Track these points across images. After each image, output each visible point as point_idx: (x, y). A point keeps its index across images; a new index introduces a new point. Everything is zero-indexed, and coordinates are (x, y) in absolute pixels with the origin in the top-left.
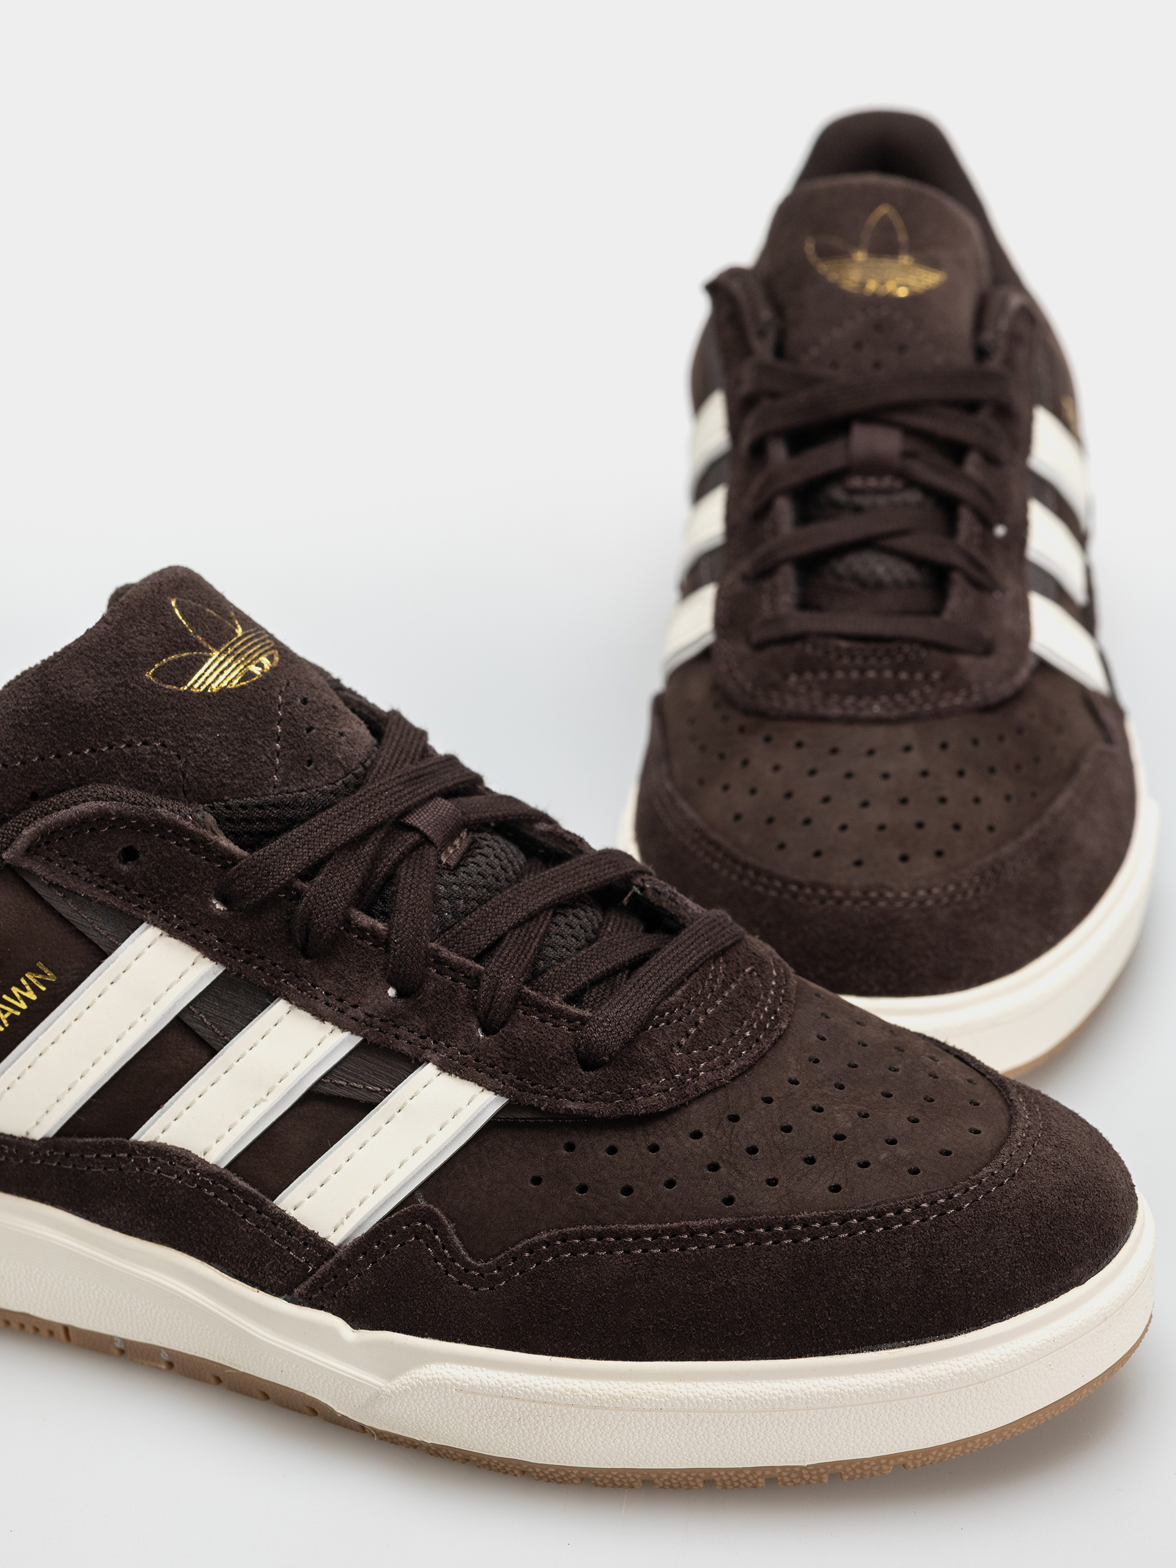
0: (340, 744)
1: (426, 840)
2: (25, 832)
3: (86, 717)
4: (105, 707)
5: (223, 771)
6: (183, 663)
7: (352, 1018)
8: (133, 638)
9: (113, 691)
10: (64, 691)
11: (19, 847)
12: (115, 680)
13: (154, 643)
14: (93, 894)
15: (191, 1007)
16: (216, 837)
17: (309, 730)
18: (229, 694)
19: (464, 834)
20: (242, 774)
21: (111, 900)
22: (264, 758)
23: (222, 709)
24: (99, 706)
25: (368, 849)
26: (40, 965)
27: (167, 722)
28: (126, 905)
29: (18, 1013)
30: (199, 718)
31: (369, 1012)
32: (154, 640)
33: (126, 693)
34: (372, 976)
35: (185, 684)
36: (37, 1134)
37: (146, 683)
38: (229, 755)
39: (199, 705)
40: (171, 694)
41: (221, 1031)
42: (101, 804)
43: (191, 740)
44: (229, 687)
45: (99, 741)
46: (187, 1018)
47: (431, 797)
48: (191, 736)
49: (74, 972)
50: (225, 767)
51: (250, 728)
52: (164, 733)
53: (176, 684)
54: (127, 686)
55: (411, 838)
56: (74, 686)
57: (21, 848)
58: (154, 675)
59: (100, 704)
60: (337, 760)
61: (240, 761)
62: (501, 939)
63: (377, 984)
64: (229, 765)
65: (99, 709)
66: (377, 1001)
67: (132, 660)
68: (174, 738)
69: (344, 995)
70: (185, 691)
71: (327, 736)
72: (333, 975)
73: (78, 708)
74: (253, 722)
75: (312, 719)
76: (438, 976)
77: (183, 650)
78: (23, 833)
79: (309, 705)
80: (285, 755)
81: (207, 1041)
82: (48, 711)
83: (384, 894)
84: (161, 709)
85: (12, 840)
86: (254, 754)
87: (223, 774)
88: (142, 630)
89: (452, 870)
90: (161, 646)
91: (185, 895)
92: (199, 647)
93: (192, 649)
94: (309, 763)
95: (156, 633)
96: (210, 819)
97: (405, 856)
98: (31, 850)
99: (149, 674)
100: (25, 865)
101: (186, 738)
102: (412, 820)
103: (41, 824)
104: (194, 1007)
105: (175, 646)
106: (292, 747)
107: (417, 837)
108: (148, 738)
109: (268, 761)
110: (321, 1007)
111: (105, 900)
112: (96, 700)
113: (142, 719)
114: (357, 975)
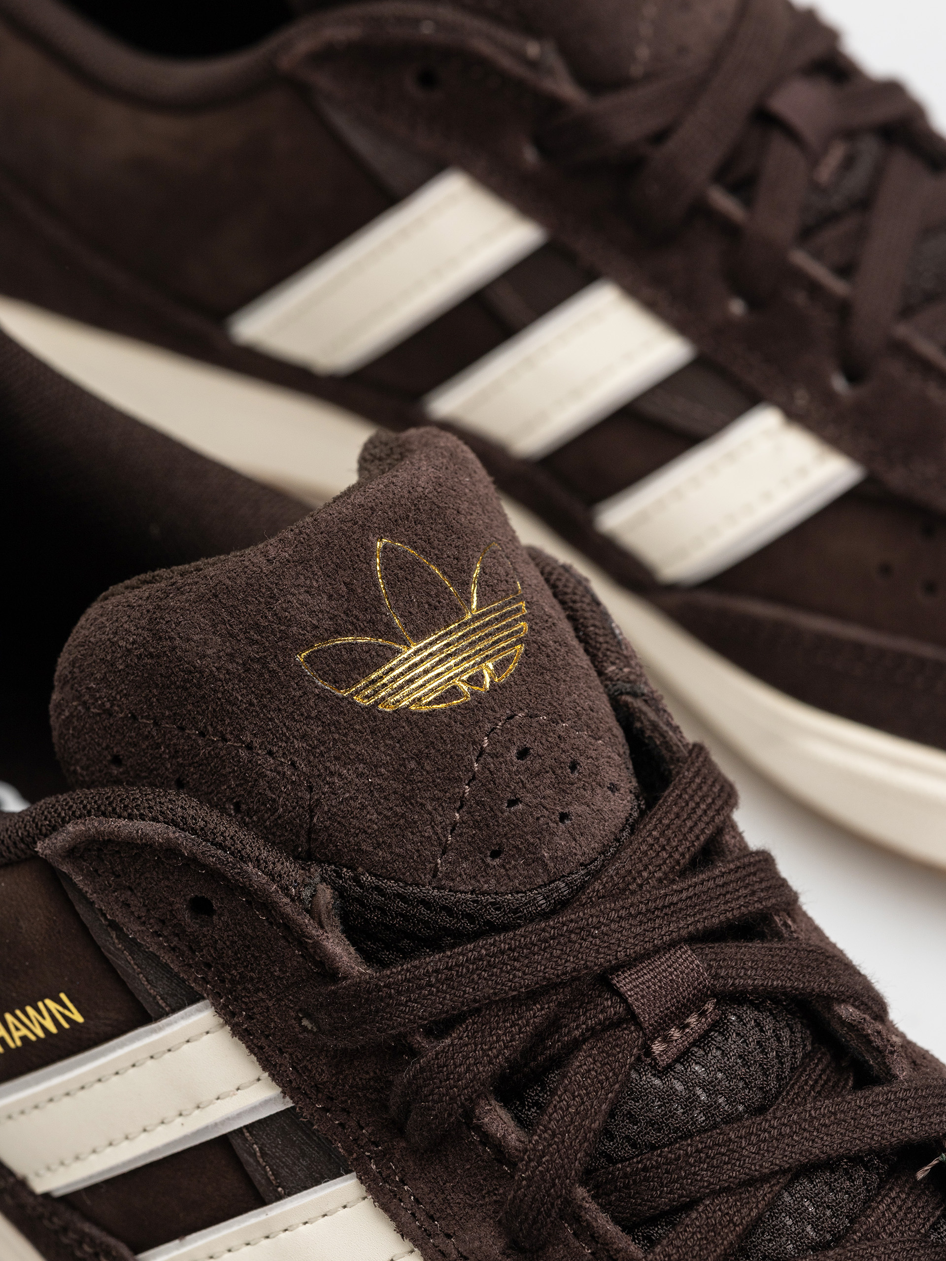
0: (553, 834)
1: (632, 1017)
2: (70, 828)
3: (200, 687)
4: (227, 683)
5: (365, 832)
6: (355, 655)
7: (440, 1250)
8: (294, 595)
9: (244, 664)
10: (178, 642)
11: (59, 844)
12: (252, 651)
13: (321, 611)
14: (144, 940)
15: (245, 1131)
16: (321, 931)
17: (512, 803)
18: (408, 720)
19: (709, 1006)
20: (390, 846)
21: (166, 958)
22: (429, 832)
23: (388, 742)
24: (220, 680)
25: (537, 1014)
26: (63, 996)
27: (304, 737)
28: (185, 972)
29: (33, 1038)
30: (352, 745)
31: (465, 1254)
32: (323, 607)
33: (261, 675)
34: (482, 1205)
35: (349, 687)
36: (40, 1186)
37: (294, 669)
38: (380, 814)
39: (357, 727)
40: (323, 697)
41: (276, 1179)
42: (173, 833)
43: (332, 774)
44: (413, 708)
45: (211, 725)
46: (236, 1142)
47: (673, 944)
48: (332, 768)
49: (108, 1022)
50: (369, 827)
51: (421, 782)
52: (296, 751)
53: (335, 682)
54: (265, 665)
55: (611, 1008)
56: (192, 639)
57: (62, 846)
58: (308, 659)
59: (221, 676)
60: (541, 859)
61: (392, 826)
62: (691, 1205)
63: (484, 1219)
64: (375, 827)
65: (219, 683)
66: (477, 1244)
67: (283, 628)
68: (310, 762)
69: (438, 1215)
70: (344, 698)
71: (538, 819)
72: (430, 1182)
73: (191, 672)
74: (428, 772)
75: (524, 787)
76: (572, 1239)
77: (364, 632)
78: (68, 826)
79: (528, 762)
80: (461, 835)
81: (256, 1184)
82: (149, 661)
83: (548, 1078)
84: (302, 715)
85: (54, 829)
86: (415, 822)
87: (364, 836)
88: (311, 587)
89: (659, 1072)
90: (331, 619)
91: (260, 994)
92: (390, 632)
93: (377, 634)
94: (495, 854)
95: (330, 597)
96: (326, 895)
97: (594, 1033)
98: (73, 853)
99: (301, 658)
100: (65, 869)
101: (326, 768)
102: (624, 982)
103: (94, 825)
104: (249, 1132)
105: (352, 623)
106: (476, 825)
107: (621, 1009)
108: (275, 749)
109: (434, 837)
110: (406, 1217)
111: (158, 954)
112: (217, 669)
113: (271, 719)
114: (461, 1196)
